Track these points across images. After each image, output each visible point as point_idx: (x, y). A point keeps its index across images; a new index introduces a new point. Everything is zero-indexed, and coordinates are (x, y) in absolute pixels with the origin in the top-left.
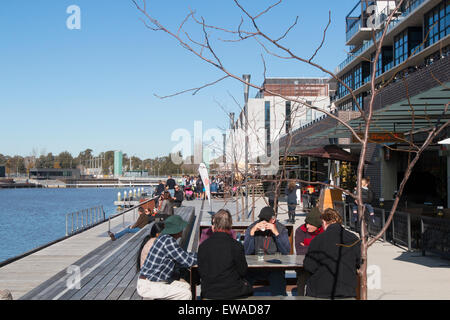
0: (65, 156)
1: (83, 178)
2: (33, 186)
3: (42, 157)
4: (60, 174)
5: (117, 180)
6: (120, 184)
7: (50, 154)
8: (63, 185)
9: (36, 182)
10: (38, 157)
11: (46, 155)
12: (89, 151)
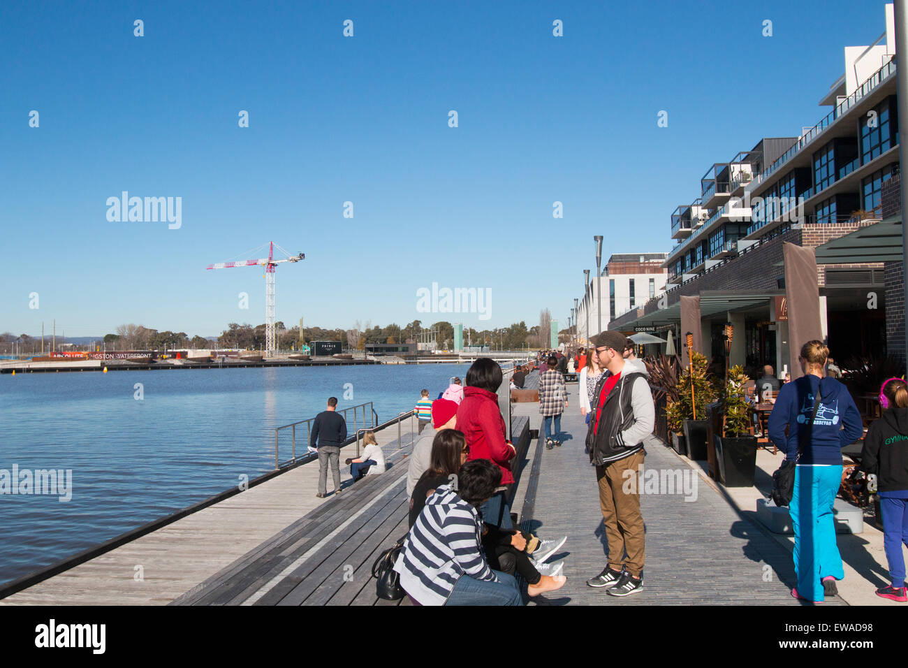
0: (393, 329)
1: (421, 354)
2: (372, 363)
3: (368, 331)
4: (396, 349)
5: (458, 356)
6: (461, 360)
7: (377, 328)
8: (402, 362)
9: (374, 359)
10: (363, 331)
11: (372, 328)
12: (417, 323)
